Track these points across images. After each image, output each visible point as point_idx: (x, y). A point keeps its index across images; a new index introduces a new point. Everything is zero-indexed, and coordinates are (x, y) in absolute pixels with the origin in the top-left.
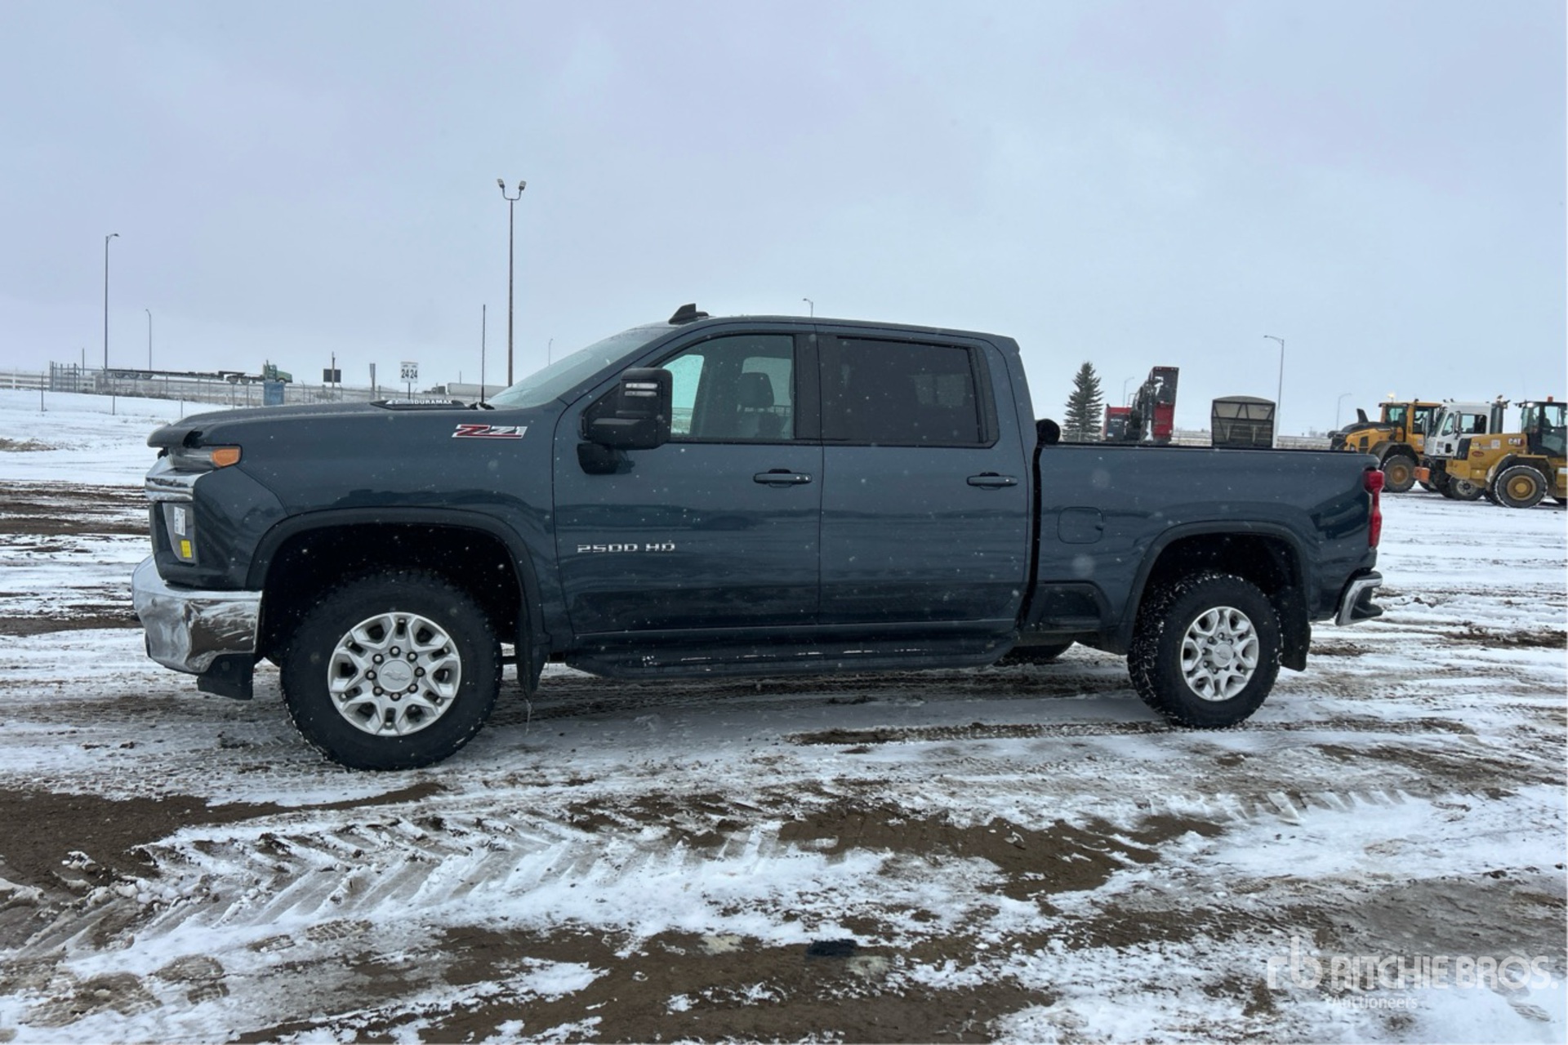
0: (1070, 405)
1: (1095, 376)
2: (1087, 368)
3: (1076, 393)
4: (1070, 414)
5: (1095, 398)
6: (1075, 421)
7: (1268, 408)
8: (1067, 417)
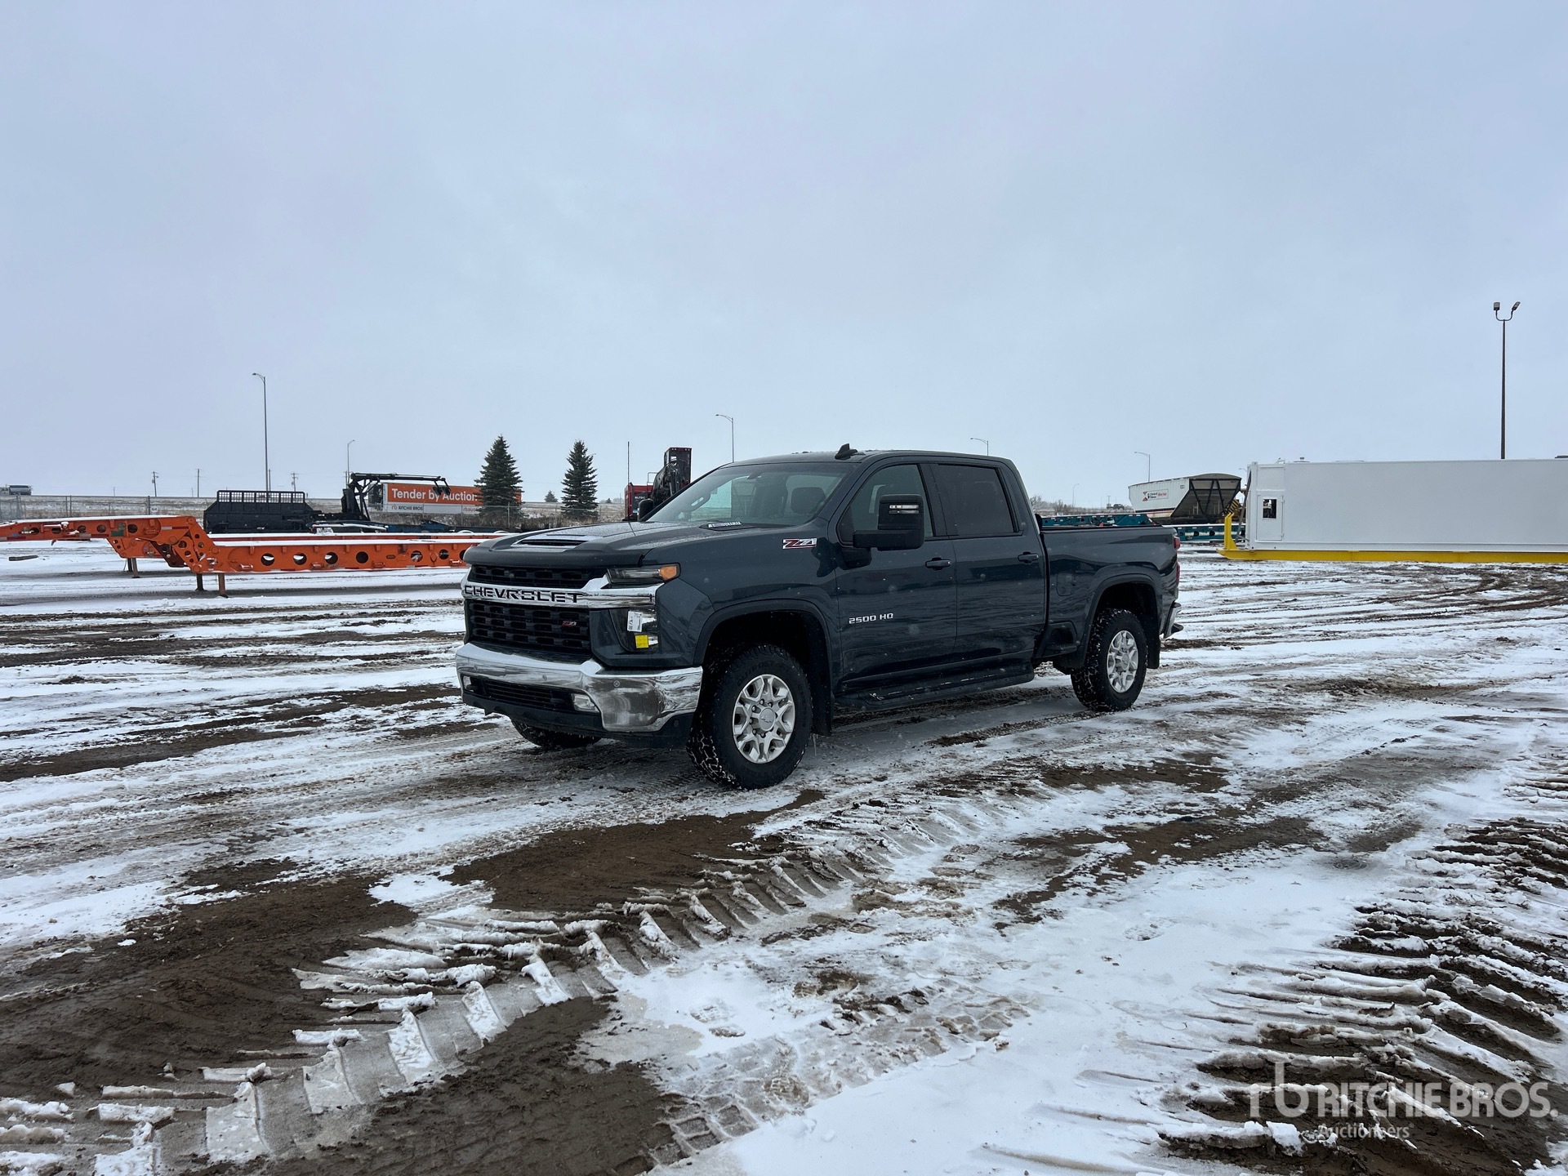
0: (566, 483)
1: (587, 454)
2: (579, 447)
3: (571, 472)
4: (566, 491)
5: (590, 476)
6: (572, 498)
7: (1236, 483)
8: (564, 495)
